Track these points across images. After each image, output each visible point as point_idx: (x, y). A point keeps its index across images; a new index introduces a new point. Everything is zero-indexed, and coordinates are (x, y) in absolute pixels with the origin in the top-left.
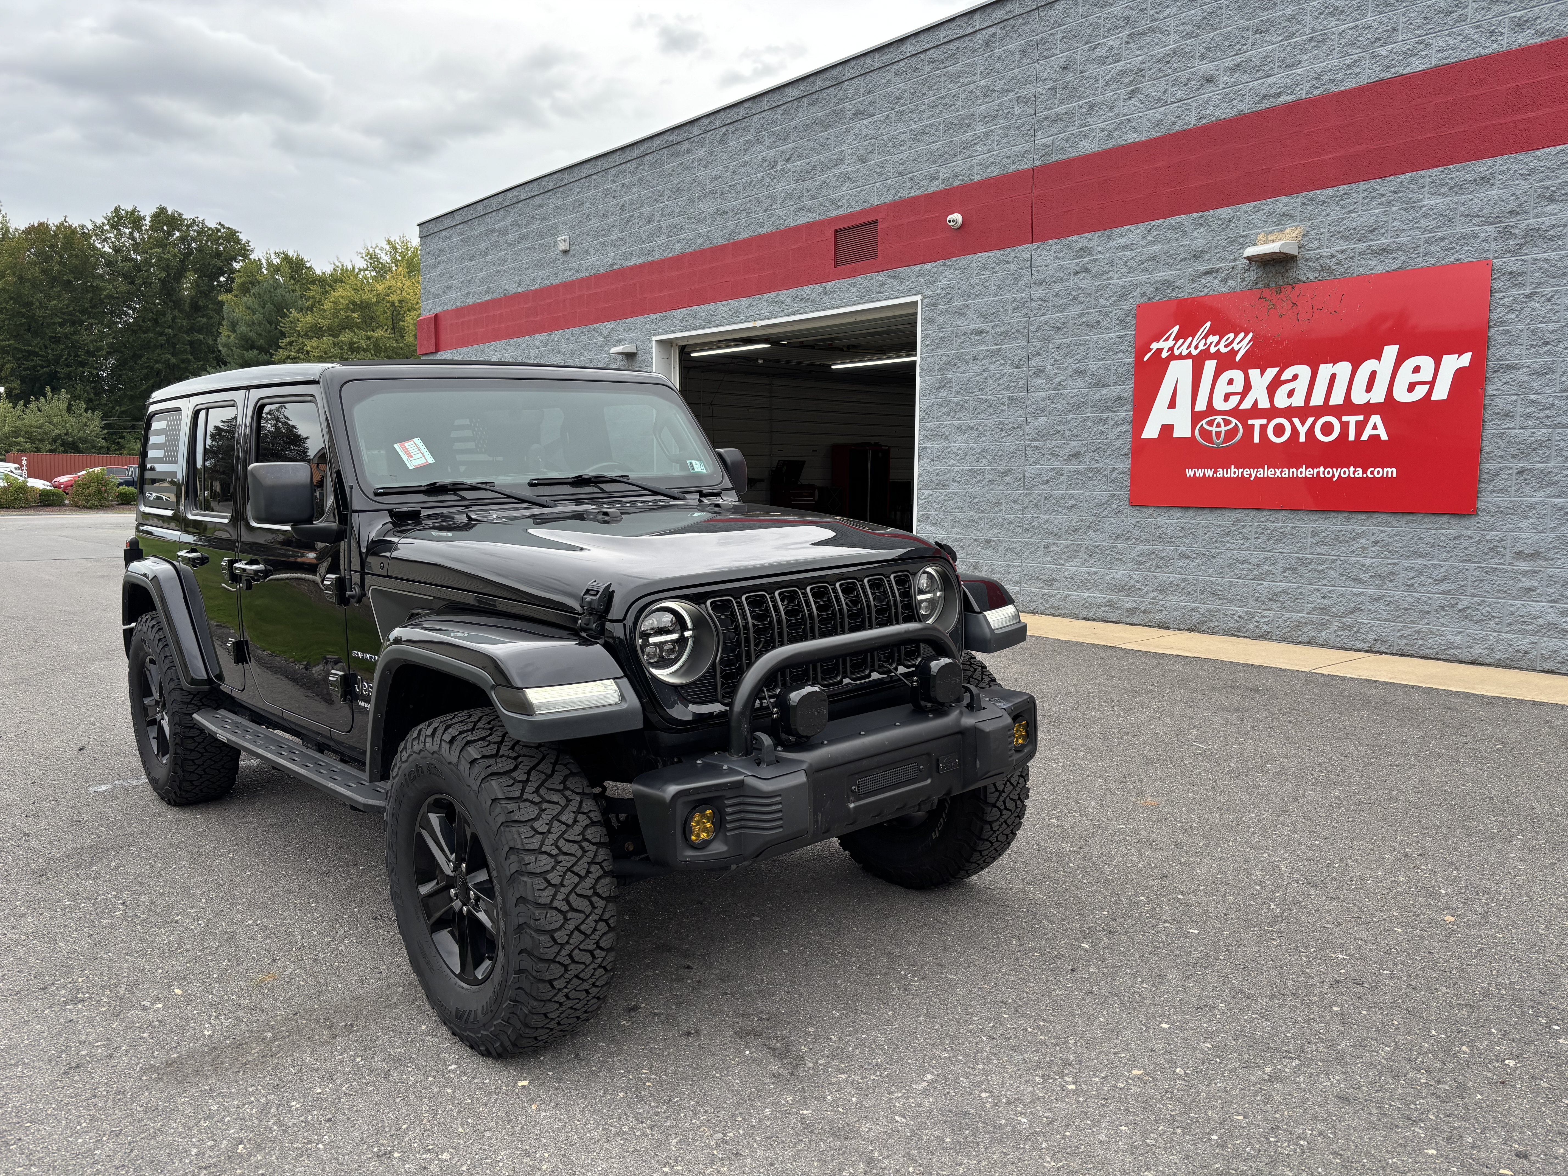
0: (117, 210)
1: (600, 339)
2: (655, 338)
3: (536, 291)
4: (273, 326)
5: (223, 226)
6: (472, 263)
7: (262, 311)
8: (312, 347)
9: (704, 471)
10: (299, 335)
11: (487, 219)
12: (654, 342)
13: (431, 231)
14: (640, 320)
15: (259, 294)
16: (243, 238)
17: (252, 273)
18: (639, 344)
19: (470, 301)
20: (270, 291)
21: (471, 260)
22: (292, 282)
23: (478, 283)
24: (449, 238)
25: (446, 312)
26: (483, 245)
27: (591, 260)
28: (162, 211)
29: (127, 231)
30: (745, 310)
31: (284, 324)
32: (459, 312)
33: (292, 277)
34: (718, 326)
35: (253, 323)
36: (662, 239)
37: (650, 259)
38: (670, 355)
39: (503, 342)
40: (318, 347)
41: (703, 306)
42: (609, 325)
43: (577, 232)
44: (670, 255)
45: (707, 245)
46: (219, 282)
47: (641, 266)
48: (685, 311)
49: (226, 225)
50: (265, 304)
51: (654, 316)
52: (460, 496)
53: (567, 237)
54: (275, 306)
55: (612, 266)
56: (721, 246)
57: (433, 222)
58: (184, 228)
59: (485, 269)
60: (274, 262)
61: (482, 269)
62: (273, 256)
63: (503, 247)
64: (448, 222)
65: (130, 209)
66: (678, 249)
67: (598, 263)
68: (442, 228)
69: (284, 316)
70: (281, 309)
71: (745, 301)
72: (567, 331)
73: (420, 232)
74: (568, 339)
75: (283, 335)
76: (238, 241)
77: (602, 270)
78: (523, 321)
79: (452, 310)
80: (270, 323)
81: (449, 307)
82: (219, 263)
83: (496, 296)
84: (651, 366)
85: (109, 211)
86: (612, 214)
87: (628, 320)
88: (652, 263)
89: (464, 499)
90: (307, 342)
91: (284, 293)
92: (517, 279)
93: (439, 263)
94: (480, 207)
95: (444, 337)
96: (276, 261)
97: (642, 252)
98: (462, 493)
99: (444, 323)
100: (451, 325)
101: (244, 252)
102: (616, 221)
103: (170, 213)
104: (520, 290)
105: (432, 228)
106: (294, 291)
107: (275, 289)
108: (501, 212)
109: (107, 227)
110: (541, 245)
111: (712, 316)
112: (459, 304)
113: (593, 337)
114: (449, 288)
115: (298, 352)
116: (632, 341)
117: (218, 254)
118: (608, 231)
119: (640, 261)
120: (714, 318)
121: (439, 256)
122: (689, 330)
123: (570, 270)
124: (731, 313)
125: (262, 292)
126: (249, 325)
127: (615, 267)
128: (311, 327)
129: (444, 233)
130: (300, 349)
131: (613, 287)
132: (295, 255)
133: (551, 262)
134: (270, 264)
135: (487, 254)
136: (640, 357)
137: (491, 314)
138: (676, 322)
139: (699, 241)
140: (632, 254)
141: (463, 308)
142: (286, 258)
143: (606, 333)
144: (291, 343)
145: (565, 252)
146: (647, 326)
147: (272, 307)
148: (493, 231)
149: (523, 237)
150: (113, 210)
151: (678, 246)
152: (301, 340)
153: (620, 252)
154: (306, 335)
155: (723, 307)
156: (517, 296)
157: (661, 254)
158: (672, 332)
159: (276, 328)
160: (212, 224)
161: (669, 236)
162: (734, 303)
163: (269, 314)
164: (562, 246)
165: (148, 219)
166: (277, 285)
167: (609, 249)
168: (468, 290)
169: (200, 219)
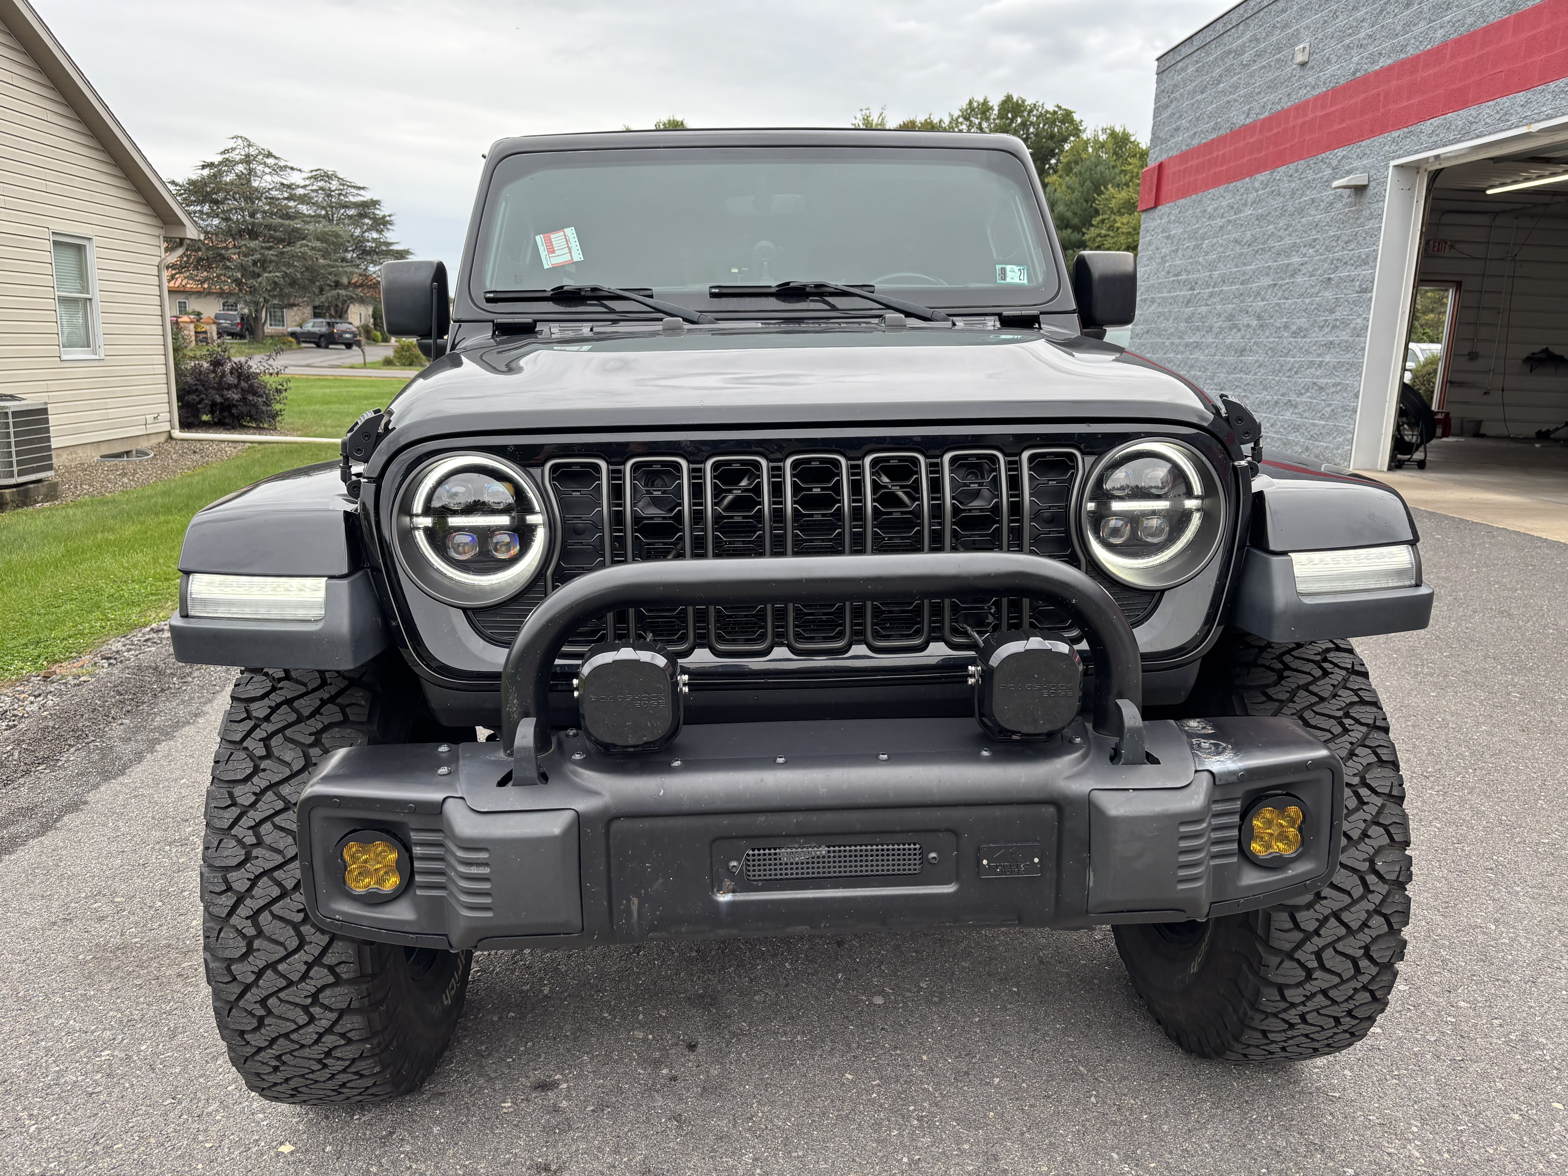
0: (971, 103)
1: (1328, 171)
2: (1393, 163)
3: (1264, 120)
4: (1089, 204)
5: (1059, 107)
6: (1204, 96)
7: (1081, 190)
8: (1122, 223)
9: (1026, 281)
10: (1112, 212)
11: (1226, 39)
12: (1391, 168)
13: (1168, 65)
14: (1379, 140)
15: (1080, 172)
16: (1077, 117)
17: (1078, 152)
18: (1372, 172)
19: (1195, 142)
20: (1091, 169)
21: (1202, 93)
22: (1114, 157)
23: (1206, 120)
24: (1184, 69)
25: (1170, 159)
26: (1217, 72)
27: (1331, 70)
28: (1009, 98)
29: (977, 121)
30: (1519, 109)
31: (1099, 202)
32: (1184, 157)
33: (1115, 153)
34: (1478, 137)
35: (1072, 203)
36: (1422, 26)
37: (1403, 56)
38: (1413, 185)
39: (1222, 188)
40: (1128, 223)
41: (1461, 112)
42: (1340, 152)
43: (1320, 36)
44: (1429, 47)
45: (1481, 24)
46: (1050, 164)
47: (1390, 68)
48: (1436, 121)
49: (1063, 107)
50: (1084, 182)
51: (1395, 134)
52: (606, 307)
53: (1307, 45)
54: (1093, 183)
55: (1354, 74)
56: (1498, 22)
57: (1171, 53)
58: (1025, 114)
59: (1215, 101)
60: (1101, 139)
61: (1212, 102)
62: (1100, 133)
63: (1238, 71)
64: (1186, 51)
65: (981, 100)
66: (1439, 35)
67: (1339, 72)
68: (1179, 58)
69: (1100, 193)
70: (1098, 186)
71: (1521, 97)
72: (1291, 166)
73: (1158, 67)
74: (1291, 176)
75: (1097, 213)
76: (1072, 121)
77: (1342, 81)
78: (1245, 159)
79: (1177, 156)
80: (1086, 201)
81: (1174, 153)
82: (1051, 144)
83: (1222, 132)
84: (1384, 201)
85: (964, 104)
86: (1363, 5)
87: (1363, 144)
88: (1403, 63)
89: (612, 311)
90: (1118, 218)
91: (1103, 170)
92: (1246, 108)
93: (1171, 102)
94: (1219, 26)
95: (1166, 188)
96: (1102, 137)
97: (1393, 50)
98: (611, 304)
99: (1168, 172)
100: (1174, 173)
101: (1077, 131)
102: (1367, 13)
103: (1015, 100)
104: (1247, 122)
105: (1170, 61)
106: (1114, 167)
107: (1096, 167)
108: (1241, 27)
109: (960, 120)
110: (1278, 60)
111: (1471, 123)
112: (1184, 148)
113: (1320, 170)
114: (1177, 129)
115: (1108, 229)
116: (1365, 169)
117: (1052, 137)
118: (1357, 29)
119: (1389, 62)
120: (1474, 126)
121: (1172, 93)
122: (1439, 147)
123: (1306, 86)
124: (1498, 116)
125: (1083, 170)
126: (1066, 205)
127: (1358, 74)
128: (1124, 203)
129: (1180, 64)
130: (1111, 226)
131: (1351, 102)
132: (1122, 130)
133: (1285, 81)
134: (1096, 141)
135: (1219, 82)
136: (1370, 191)
137: (1215, 155)
138: (1423, 138)
139: (1469, 21)
140: (1380, 54)
141: (1187, 152)
142: (1113, 134)
143: (1334, 163)
144: (1103, 221)
145: (1303, 65)
146: (1387, 148)
147: (1091, 185)
148: (1230, 52)
149: (1259, 55)
150: (967, 102)
151: (1440, 33)
152: (1113, 217)
153: (1366, 54)
154: (1119, 211)
155: (1487, 110)
156: (1246, 130)
157: (1417, 47)
158: (1416, 152)
159: (1091, 206)
160: (1051, 108)
161: (1431, 21)
162: (1505, 102)
163: (1088, 192)
164: (1300, 58)
165: (996, 108)
166: (1099, 161)
167: (1354, 52)
168: (1195, 130)
169: (1040, 104)
